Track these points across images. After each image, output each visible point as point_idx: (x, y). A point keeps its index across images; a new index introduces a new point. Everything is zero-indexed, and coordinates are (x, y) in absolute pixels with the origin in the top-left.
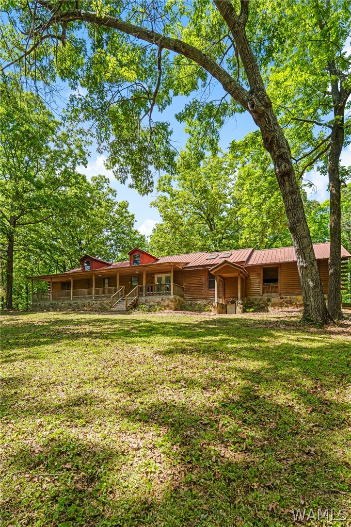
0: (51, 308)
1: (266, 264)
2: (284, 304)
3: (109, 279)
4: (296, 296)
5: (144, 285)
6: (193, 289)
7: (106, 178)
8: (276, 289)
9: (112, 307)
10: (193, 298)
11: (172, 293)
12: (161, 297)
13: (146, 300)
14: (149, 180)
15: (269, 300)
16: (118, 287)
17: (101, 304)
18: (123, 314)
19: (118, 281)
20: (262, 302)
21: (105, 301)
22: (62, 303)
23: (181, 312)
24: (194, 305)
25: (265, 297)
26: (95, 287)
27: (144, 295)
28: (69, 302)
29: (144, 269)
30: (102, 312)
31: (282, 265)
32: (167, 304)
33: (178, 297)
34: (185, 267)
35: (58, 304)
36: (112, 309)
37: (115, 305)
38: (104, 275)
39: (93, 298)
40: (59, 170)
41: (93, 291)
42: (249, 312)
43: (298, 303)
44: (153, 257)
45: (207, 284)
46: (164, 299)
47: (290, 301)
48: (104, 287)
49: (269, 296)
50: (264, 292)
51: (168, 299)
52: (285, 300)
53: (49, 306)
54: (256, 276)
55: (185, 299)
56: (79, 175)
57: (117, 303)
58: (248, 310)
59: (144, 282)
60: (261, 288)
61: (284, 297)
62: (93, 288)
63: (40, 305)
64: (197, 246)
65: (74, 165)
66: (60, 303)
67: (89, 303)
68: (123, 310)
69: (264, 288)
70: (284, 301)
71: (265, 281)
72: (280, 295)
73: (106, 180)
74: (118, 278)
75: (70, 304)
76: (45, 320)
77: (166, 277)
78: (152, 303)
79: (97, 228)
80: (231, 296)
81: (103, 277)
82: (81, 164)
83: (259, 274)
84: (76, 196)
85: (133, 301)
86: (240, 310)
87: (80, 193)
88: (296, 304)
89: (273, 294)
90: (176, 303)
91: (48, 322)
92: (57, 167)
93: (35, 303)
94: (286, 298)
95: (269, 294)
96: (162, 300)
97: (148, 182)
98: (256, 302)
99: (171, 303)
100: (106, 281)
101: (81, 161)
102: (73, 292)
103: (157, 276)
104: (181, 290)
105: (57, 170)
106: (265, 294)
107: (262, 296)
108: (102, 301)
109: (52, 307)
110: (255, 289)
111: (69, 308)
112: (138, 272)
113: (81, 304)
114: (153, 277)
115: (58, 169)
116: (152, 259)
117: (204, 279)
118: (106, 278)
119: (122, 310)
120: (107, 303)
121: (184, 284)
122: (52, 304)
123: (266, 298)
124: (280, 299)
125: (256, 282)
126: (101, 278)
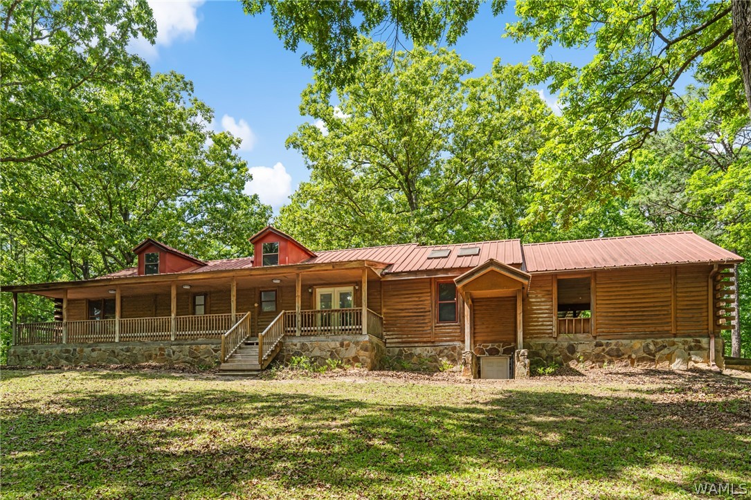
0: (63, 362)
1: (567, 272)
2: (604, 356)
3: (205, 295)
4: (628, 341)
5: (298, 309)
6: (404, 322)
7: (187, 80)
8: (586, 326)
9: (225, 362)
10: (403, 343)
11: (365, 331)
12: (340, 338)
13: (303, 344)
14: (349, 54)
15: (572, 349)
16: (234, 313)
17: (191, 353)
18: (255, 377)
19: (233, 299)
20: (558, 353)
21: (203, 347)
22: (93, 350)
23: (390, 373)
24: (407, 356)
25: (564, 340)
26: (177, 314)
27: (298, 334)
28: (110, 347)
29: (298, 275)
30: (199, 372)
31: (598, 275)
32: (353, 355)
33: (375, 339)
34: (387, 274)
35: (82, 351)
36: (224, 366)
37: (231, 357)
38: (197, 286)
39: (173, 339)
40: (84, 46)
41: (173, 322)
42: (544, 374)
43: (634, 356)
44: (305, 251)
45: (435, 311)
46: (345, 343)
47: (618, 350)
48: (194, 314)
49: (572, 339)
50: (559, 332)
51: (357, 343)
52: (607, 349)
53: (58, 357)
54: (543, 296)
55: (385, 343)
56: (135, 59)
57: (236, 352)
58: (540, 370)
59: (298, 304)
60: (555, 323)
61: (604, 342)
62: (173, 316)
63: (35, 353)
64: (389, 233)
65: (124, 35)
66: (87, 350)
67: (161, 349)
68: (253, 368)
69: (560, 323)
70: (604, 350)
71: (562, 307)
72: (595, 337)
73: (186, 84)
74: (234, 293)
75: (113, 352)
76: (65, 396)
77: (341, 294)
78: (317, 353)
79: (168, 184)
80: (489, 339)
81: (195, 290)
82: (140, 34)
83: (550, 293)
84: (124, 107)
85: (272, 348)
86: (526, 371)
87: (134, 101)
88: (630, 357)
89: (580, 336)
90: (374, 353)
91: (75, 403)
92: (80, 38)
93: (20, 349)
94: (608, 344)
95: (571, 336)
96: (342, 345)
97: (344, 58)
98: (544, 353)
99: (362, 352)
100: (200, 300)
101: (141, 26)
102: (121, 324)
103: (320, 291)
104: (379, 323)
105: (79, 44)
106: (562, 336)
107: (555, 338)
108: (194, 347)
109: (67, 359)
110: (542, 325)
111: (111, 362)
112: (278, 282)
113: (142, 352)
114: (312, 293)
115: (80, 41)
116: (303, 255)
117: (428, 301)
118: (200, 294)
119: (249, 368)
120: (208, 352)
121: (384, 310)
122: (68, 351)
123: (566, 344)
124: (596, 346)
125: (544, 308)
126: (187, 292)
